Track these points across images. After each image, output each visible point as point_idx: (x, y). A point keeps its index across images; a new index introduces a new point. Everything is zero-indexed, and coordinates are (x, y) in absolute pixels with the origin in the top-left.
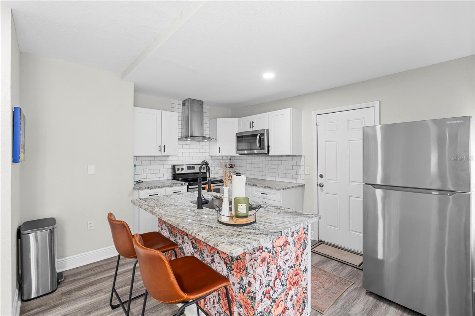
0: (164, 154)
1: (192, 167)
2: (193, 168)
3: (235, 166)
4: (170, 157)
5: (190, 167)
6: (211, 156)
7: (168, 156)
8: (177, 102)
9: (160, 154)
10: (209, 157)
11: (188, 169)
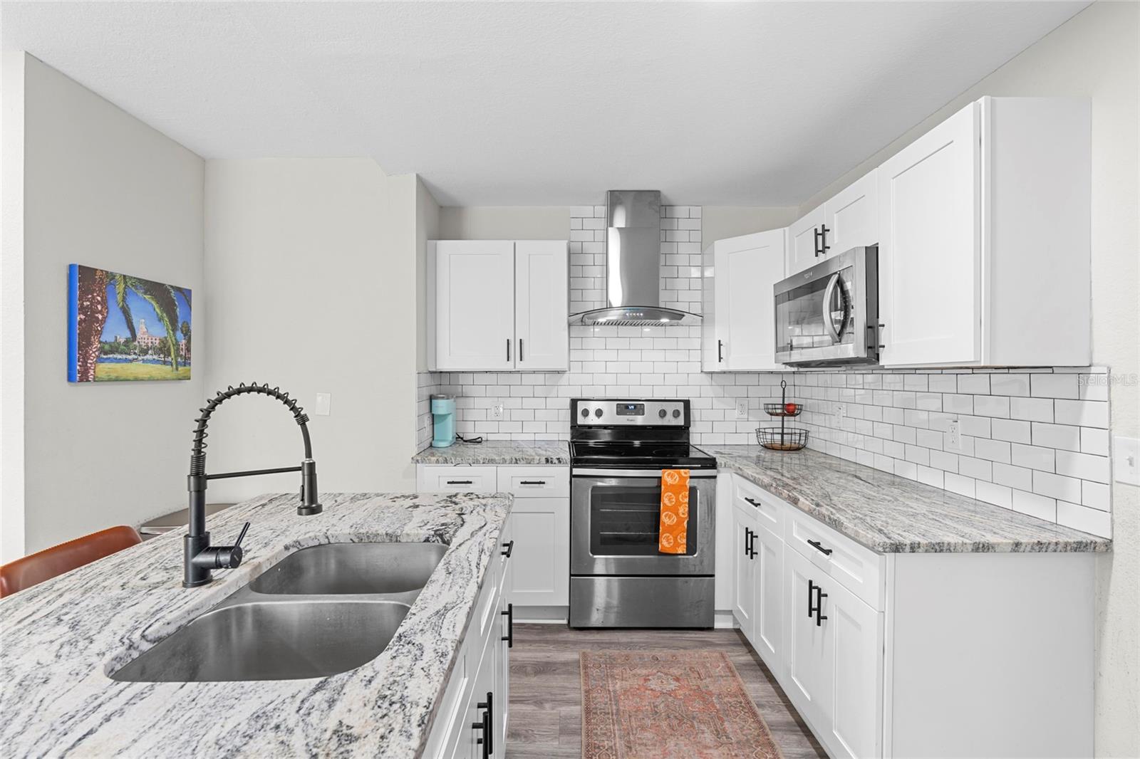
0: (520, 366)
1: (635, 406)
2: (639, 410)
3: (803, 408)
4: (566, 376)
5: (627, 407)
6: (712, 373)
7: (558, 372)
8: (587, 211)
9: (509, 366)
10: (704, 375)
11: (618, 413)
